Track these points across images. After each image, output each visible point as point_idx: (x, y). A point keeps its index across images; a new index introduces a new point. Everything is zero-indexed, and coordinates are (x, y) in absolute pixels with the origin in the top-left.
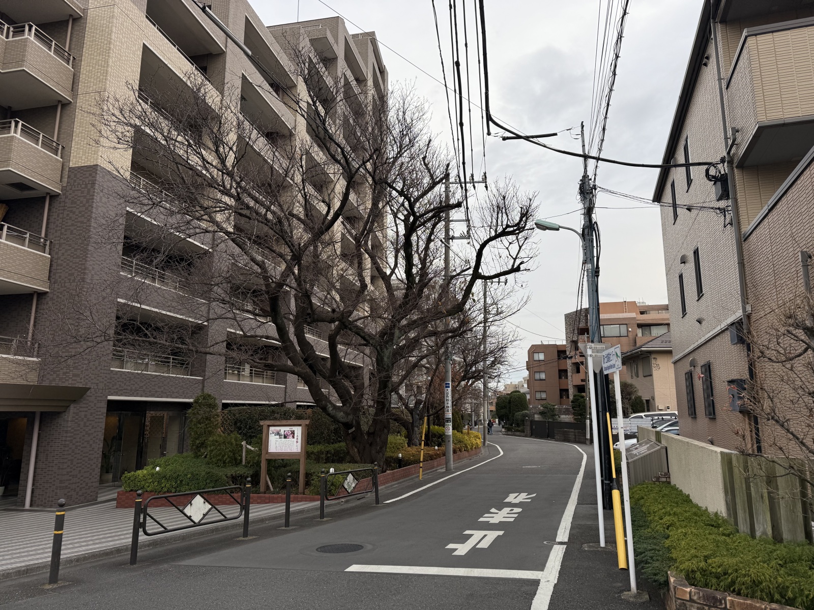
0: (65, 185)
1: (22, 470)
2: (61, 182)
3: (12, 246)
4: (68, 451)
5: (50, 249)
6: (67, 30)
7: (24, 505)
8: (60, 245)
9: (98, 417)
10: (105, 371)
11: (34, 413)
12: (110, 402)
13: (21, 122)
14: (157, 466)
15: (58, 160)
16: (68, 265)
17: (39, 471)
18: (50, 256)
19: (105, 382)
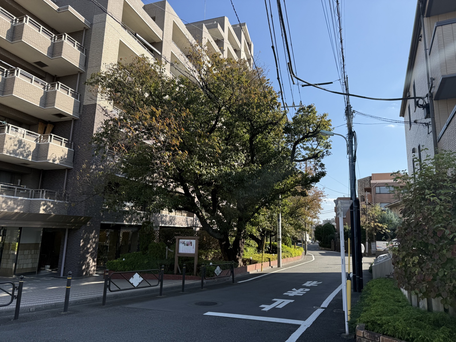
0: (81, 114)
1: (60, 257)
2: (79, 112)
3: (55, 146)
5: (74, 147)
6: (83, 35)
7: (60, 275)
10: (100, 209)
11: (65, 229)
12: (102, 224)
13: (60, 83)
14: (124, 258)
15: (78, 101)
17: (68, 258)
18: (73, 150)
19: (100, 214)
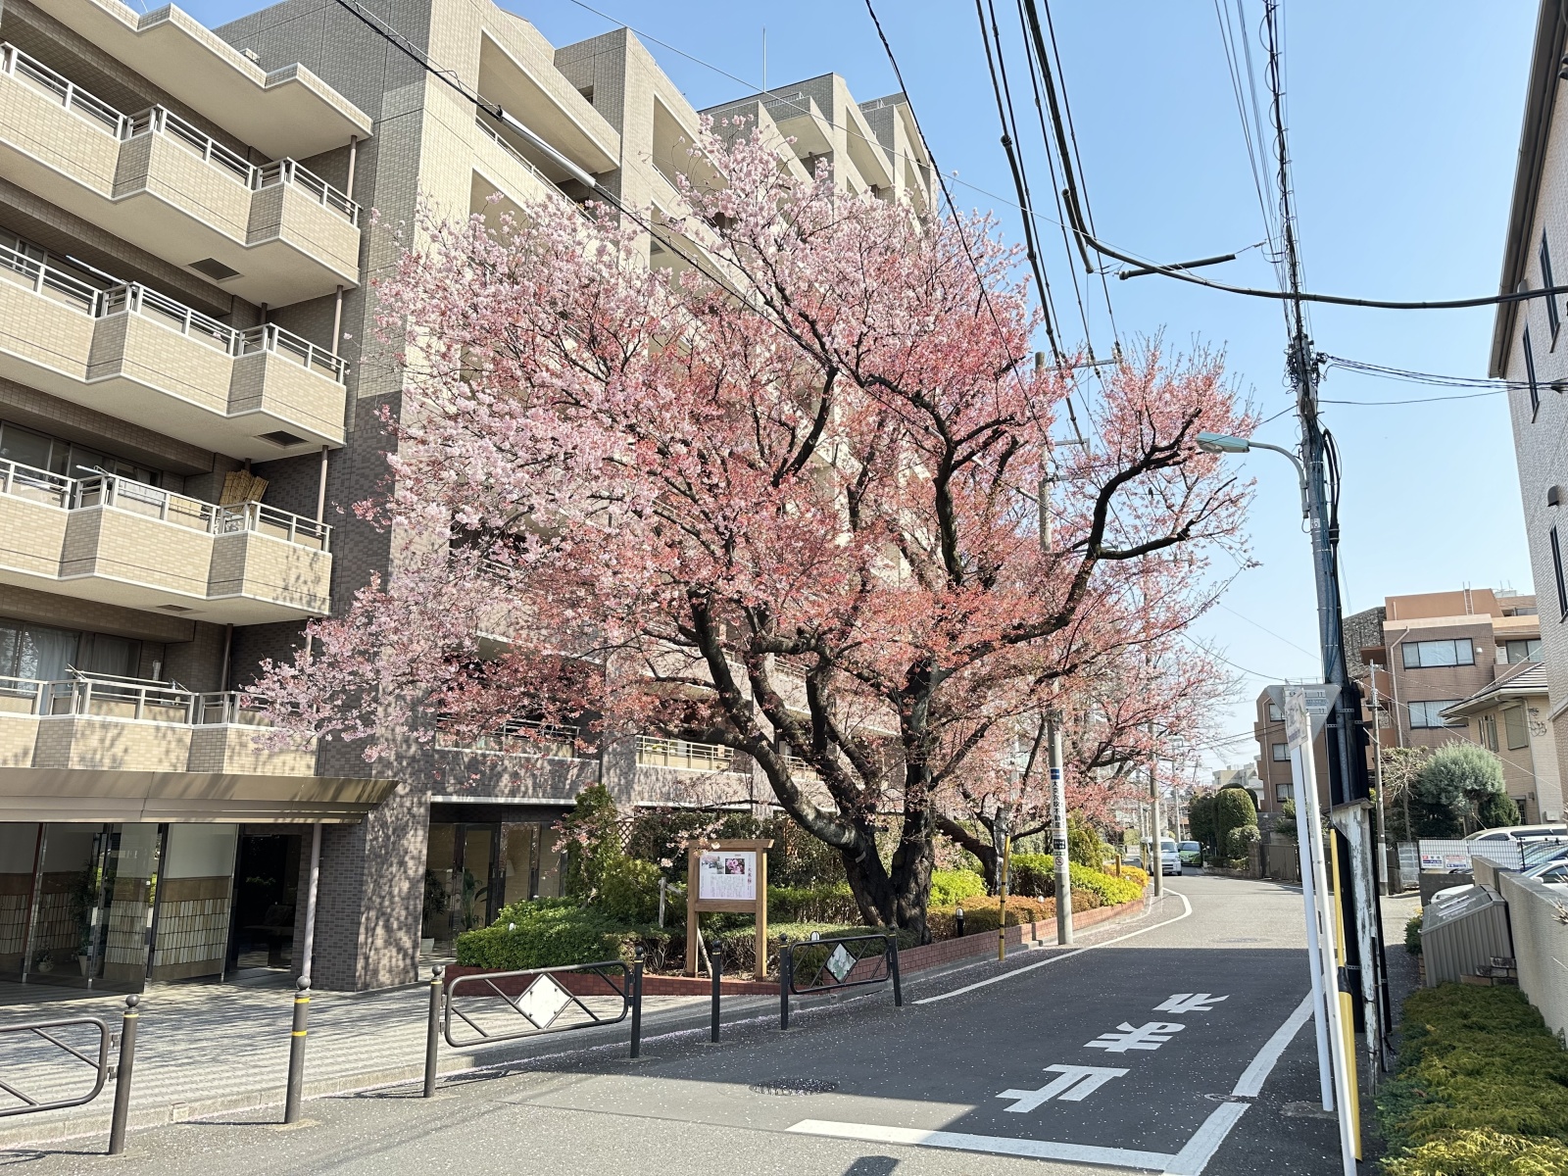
0: (352, 430)
1: (296, 924)
2: (346, 425)
3: (268, 541)
5: (331, 542)
6: (349, 163)
8: (347, 534)
10: (425, 752)
11: (311, 827)
12: (434, 805)
13: (277, 329)
15: (339, 388)
16: (359, 568)
17: (322, 927)
18: (330, 555)
19: (426, 772)
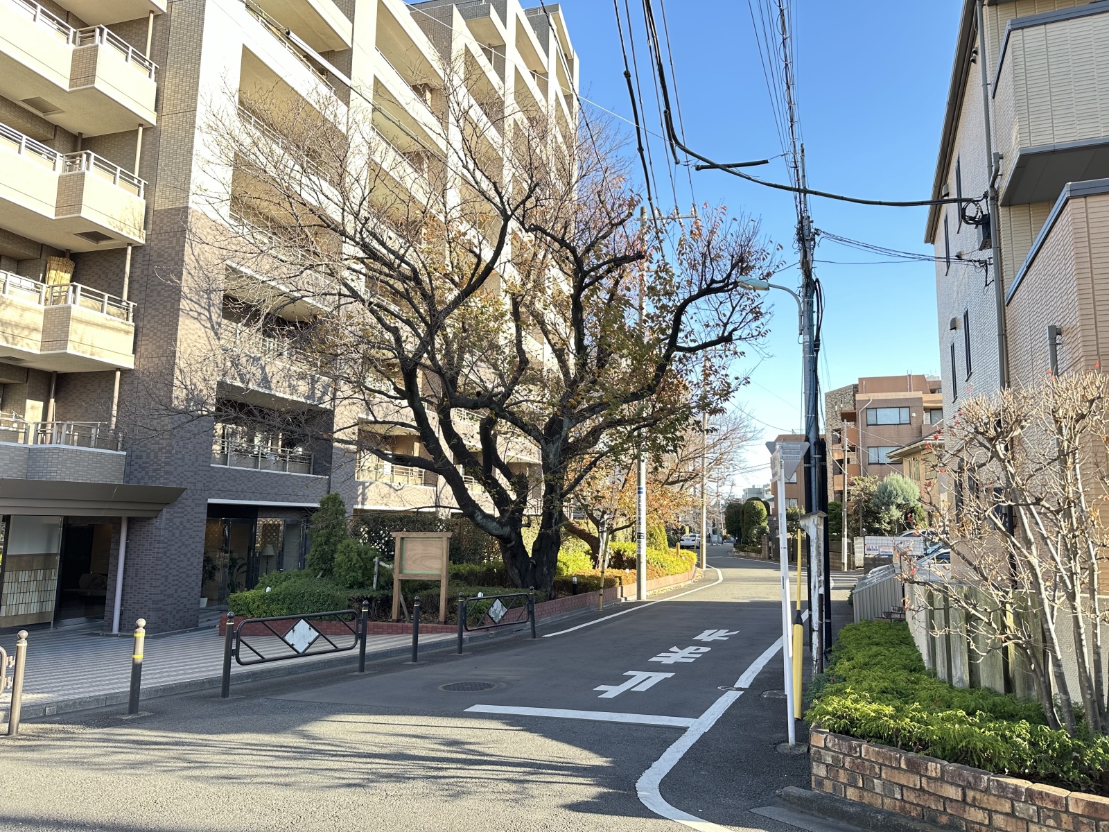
0: (149, 233)
1: (108, 587)
2: (145, 229)
4: (161, 565)
5: (134, 315)
6: (147, 31)
7: (112, 630)
8: (145, 309)
9: (196, 524)
10: (204, 468)
11: (120, 518)
12: (210, 505)
13: (93, 155)
14: (268, 586)
15: (140, 201)
16: (155, 334)
17: (128, 589)
18: (134, 324)
19: (205, 482)
